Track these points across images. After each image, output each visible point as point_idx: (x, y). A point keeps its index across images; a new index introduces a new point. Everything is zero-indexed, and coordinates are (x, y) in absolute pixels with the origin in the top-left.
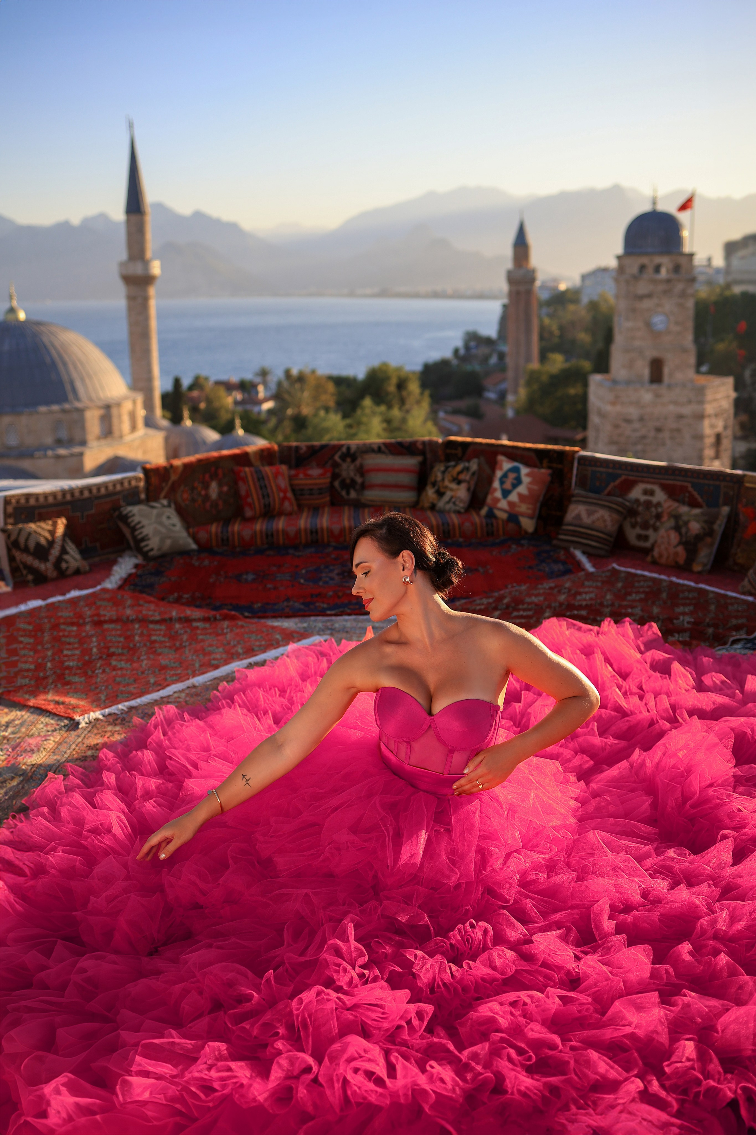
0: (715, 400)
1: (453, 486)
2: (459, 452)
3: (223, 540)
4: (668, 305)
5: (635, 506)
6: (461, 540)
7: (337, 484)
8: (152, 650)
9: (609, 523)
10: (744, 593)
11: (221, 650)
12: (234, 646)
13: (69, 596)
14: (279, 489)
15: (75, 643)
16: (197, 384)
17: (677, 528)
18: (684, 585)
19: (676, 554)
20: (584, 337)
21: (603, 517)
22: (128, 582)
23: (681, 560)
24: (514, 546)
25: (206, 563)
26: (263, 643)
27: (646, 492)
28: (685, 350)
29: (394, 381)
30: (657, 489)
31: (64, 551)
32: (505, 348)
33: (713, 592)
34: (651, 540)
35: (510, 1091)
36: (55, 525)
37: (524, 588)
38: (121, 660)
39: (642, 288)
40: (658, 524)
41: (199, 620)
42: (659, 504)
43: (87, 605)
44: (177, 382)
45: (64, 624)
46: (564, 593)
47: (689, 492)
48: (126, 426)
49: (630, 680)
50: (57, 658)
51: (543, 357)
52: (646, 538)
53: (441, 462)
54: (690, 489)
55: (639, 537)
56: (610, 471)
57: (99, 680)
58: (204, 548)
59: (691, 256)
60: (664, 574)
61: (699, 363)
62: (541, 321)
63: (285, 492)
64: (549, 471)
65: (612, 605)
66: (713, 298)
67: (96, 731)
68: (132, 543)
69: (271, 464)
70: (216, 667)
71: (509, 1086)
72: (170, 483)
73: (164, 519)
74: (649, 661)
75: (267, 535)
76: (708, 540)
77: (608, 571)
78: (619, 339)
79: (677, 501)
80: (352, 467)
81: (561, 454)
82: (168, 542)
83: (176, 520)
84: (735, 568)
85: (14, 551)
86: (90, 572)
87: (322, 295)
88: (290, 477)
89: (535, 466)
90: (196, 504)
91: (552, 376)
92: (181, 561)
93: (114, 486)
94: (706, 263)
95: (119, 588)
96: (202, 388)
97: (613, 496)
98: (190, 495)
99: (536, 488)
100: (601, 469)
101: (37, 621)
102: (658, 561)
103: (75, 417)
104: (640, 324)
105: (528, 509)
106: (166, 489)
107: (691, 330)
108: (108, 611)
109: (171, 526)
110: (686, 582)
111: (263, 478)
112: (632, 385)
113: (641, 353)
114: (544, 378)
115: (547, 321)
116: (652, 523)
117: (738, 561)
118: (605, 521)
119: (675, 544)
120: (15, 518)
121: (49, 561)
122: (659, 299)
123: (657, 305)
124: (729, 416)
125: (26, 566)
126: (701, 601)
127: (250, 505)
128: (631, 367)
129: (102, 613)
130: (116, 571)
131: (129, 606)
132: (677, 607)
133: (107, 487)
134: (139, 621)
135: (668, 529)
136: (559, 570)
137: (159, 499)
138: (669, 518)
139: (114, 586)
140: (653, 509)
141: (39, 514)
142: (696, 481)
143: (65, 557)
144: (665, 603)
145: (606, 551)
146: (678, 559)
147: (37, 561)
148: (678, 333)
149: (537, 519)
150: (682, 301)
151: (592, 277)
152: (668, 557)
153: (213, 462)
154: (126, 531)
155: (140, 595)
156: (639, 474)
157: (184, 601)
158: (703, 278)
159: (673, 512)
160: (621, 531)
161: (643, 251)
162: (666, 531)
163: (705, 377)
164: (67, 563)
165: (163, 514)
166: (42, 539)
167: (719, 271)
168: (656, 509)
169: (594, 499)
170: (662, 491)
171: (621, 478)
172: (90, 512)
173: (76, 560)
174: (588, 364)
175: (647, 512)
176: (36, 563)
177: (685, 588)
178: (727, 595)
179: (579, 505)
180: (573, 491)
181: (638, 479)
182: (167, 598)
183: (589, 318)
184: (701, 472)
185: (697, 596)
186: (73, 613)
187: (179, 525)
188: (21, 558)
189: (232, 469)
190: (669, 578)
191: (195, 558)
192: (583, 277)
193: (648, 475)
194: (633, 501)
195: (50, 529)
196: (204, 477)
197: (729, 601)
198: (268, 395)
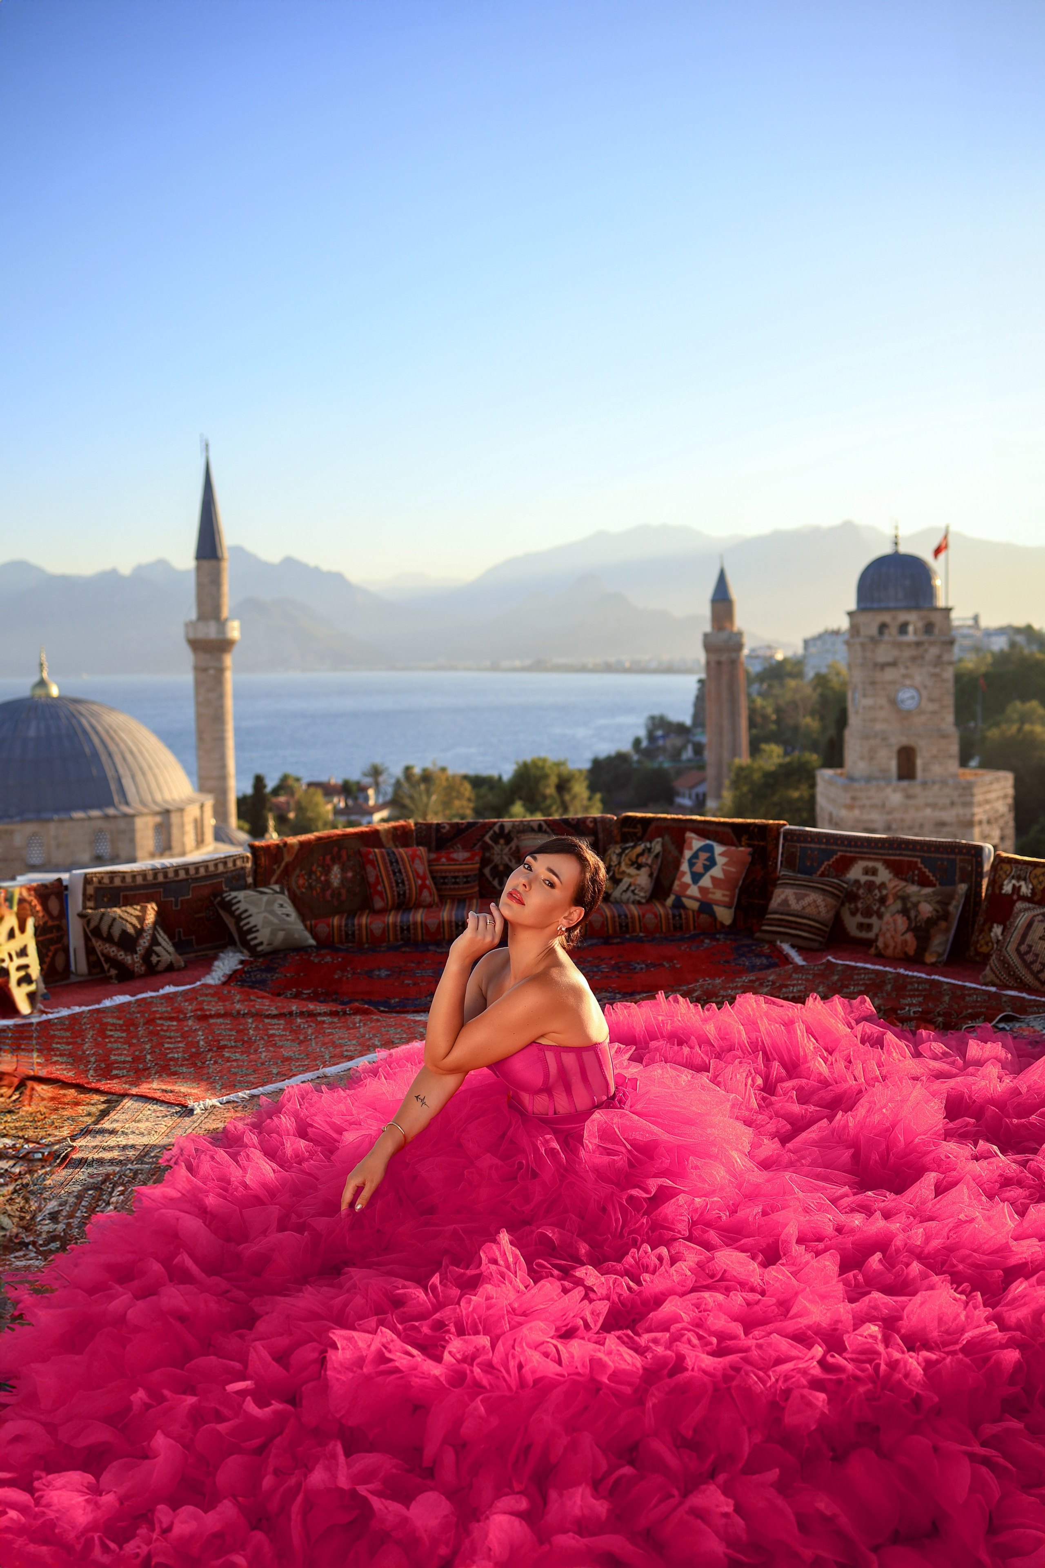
0: (987, 802)
1: (632, 871)
2: (639, 830)
3: (347, 934)
4: (919, 676)
5: (855, 889)
6: (641, 934)
7: (487, 871)
8: (270, 1041)
9: (823, 910)
10: (986, 985)
11: (354, 1042)
12: (370, 1039)
13: (162, 992)
14: (417, 875)
15: (177, 1037)
16: (283, 786)
17: (905, 912)
18: (913, 977)
19: (905, 942)
20: (810, 723)
21: (815, 901)
22: (232, 978)
23: (911, 950)
24: (707, 941)
25: (328, 959)
26: (405, 1036)
27: (866, 871)
28: (944, 736)
29: (553, 780)
30: (879, 866)
31: (154, 942)
32: (704, 739)
33: (948, 983)
34: (875, 930)
35: (690, 1368)
36: (144, 910)
37: (718, 981)
38: (235, 1052)
39: (884, 654)
40: (883, 909)
41: (325, 1014)
42: (883, 885)
43: (186, 1001)
44: (259, 781)
45: (160, 1018)
46: (767, 986)
47: (920, 869)
48: (190, 839)
49: (836, 1054)
50: (157, 1050)
51: (755, 749)
52: (869, 927)
53: (616, 843)
54: (920, 865)
55: (861, 926)
56: (823, 846)
57: (211, 1070)
58: (324, 943)
59: (948, 610)
60: (890, 967)
61: (966, 755)
62: (752, 701)
63: (423, 879)
64: (750, 850)
66: (983, 669)
67: (213, 1117)
68: (236, 937)
69: (405, 845)
70: (351, 1058)
71: (690, 1363)
72: (283, 864)
73: (276, 907)
74: (859, 1036)
75: (402, 929)
76: (943, 924)
77: (822, 964)
78: (855, 721)
79: (906, 880)
80: (506, 850)
81: (764, 828)
82: (281, 935)
83: (290, 909)
84: (978, 959)
85: (93, 940)
86: (186, 967)
87: (454, 668)
88: (429, 861)
89: (733, 844)
90: (314, 892)
91: (767, 775)
92: (297, 958)
93: (216, 865)
94: (970, 622)
95: (224, 984)
96: (291, 792)
97: (828, 876)
98: (307, 880)
99: (733, 870)
100: (812, 845)
101: (128, 1016)
102: (883, 952)
103: (122, 824)
104: (882, 701)
105: (724, 895)
106: (278, 872)
107: (951, 709)
108: (214, 1006)
109: (284, 916)
110: (915, 974)
111: (397, 862)
112: (874, 783)
113: (884, 739)
114: (757, 776)
115: (759, 701)
116: (875, 908)
117: (981, 950)
118: (817, 907)
119: (903, 930)
120: (96, 901)
121: (136, 953)
122: (907, 668)
123: (905, 676)
124: (1006, 823)
125: (108, 959)
126: (933, 992)
127: (380, 894)
128: (872, 759)
129: (206, 1007)
130: (218, 967)
131: (239, 1001)
132: (904, 999)
133: (207, 867)
134: (253, 1015)
135: (895, 914)
136: (761, 964)
137: (269, 884)
138: (895, 901)
139: (217, 982)
140: (876, 892)
141: (125, 897)
142: (926, 855)
143: (156, 949)
144: (889, 994)
145: (821, 942)
146: (907, 949)
147: (122, 953)
148: (934, 713)
149: (736, 908)
150: (937, 670)
151: (819, 643)
152: (895, 947)
153: (337, 840)
154: (230, 922)
155: (251, 991)
156: (858, 850)
157: (305, 996)
158: (967, 642)
159: (900, 893)
160: (838, 919)
161: (883, 605)
162: (892, 916)
163: (973, 771)
164: (158, 956)
165: (274, 901)
166: (129, 926)
167: (989, 633)
168: (880, 891)
169: (805, 881)
170: (886, 869)
171: (836, 855)
172: (186, 898)
173: (170, 953)
174: (815, 756)
175: (869, 896)
176: (121, 955)
177: (915, 979)
178: (965, 986)
179: (786, 888)
180: (779, 873)
181: (857, 856)
182: (283, 994)
183: (815, 697)
184: (933, 844)
185: (927, 988)
186: (170, 1009)
187: (293, 915)
188: (103, 948)
189: (358, 850)
190: (896, 970)
191: (314, 955)
192: (806, 642)
193: (868, 850)
194: (851, 883)
195: (139, 915)
196: (324, 858)
197: (967, 992)
198: (381, 802)
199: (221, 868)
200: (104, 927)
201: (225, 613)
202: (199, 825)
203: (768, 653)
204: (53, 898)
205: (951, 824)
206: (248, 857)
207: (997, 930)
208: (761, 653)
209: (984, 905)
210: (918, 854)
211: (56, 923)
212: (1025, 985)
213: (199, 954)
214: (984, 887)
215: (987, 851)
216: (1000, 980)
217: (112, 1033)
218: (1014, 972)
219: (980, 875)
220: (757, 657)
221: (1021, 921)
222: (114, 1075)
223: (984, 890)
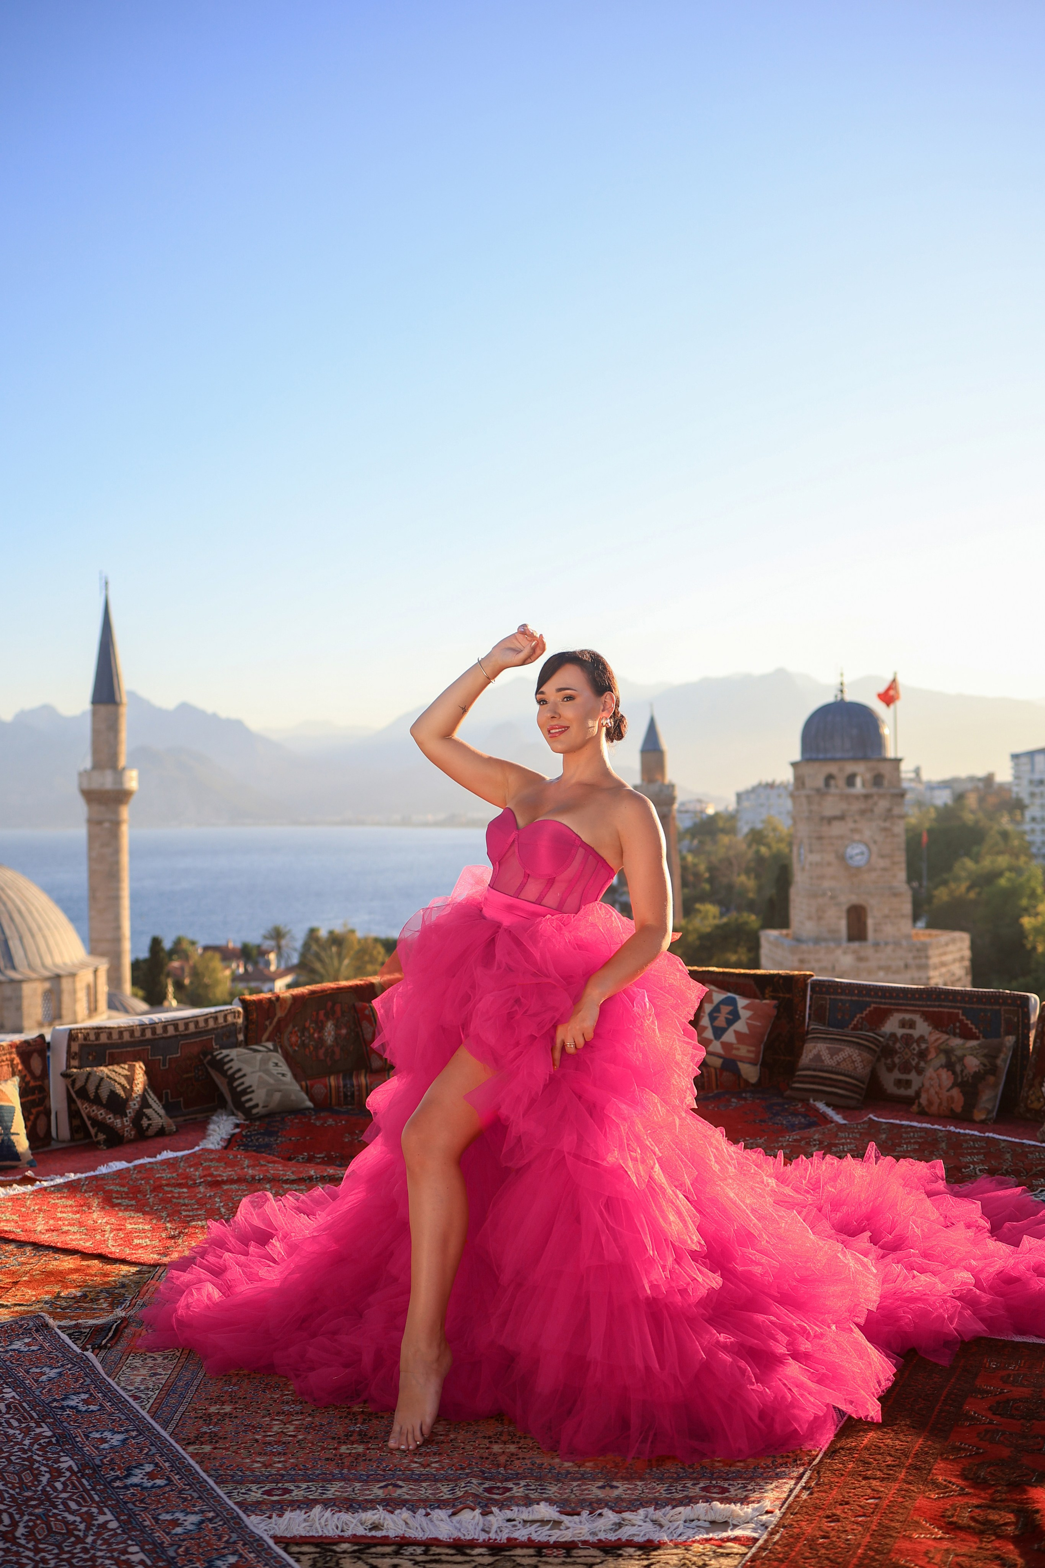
0: (943, 964)
3: (346, 1096)
4: (869, 830)
5: (891, 1043)
9: (859, 1065)
13: (159, 1158)
15: (193, 1204)
16: (178, 949)
17: (949, 1066)
18: (965, 1135)
19: (951, 1099)
20: (745, 881)
21: (850, 1056)
22: (231, 1142)
23: (958, 1107)
24: (734, 1100)
25: (330, 1122)
27: (903, 1024)
28: (896, 895)
30: (917, 1018)
31: (145, 1104)
33: (1004, 1141)
34: (916, 1086)
36: (132, 1069)
37: (760, 1140)
39: (831, 806)
40: (923, 1064)
42: (922, 1038)
43: (190, 1166)
44: (156, 943)
45: (167, 1185)
46: (815, 1145)
47: (961, 1021)
48: (82, 1007)
51: (688, 910)
52: (908, 1083)
54: (961, 1017)
55: (899, 1083)
56: (855, 998)
58: (322, 1105)
59: (898, 761)
60: (938, 1124)
61: (916, 918)
62: (683, 859)
64: (775, 1002)
66: (927, 825)
68: (228, 1098)
72: (276, 1020)
73: (270, 1066)
76: (991, 1079)
77: (864, 1123)
78: (800, 880)
79: (947, 1033)
81: (789, 979)
82: (277, 1096)
83: (284, 1068)
84: (1028, 1115)
85: (79, 1102)
86: (177, 1131)
87: (361, 823)
89: (757, 997)
90: (307, 1050)
91: (703, 937)
92: (296, 1121)
93: (206, 1021)
94: (915, 775)
95: (225, 1148)
96: (185, 956)
97: (861, 1030)
98: (300, 1037)
99: (759, 1024)
100: (843, 997)
101: (131, 1183)
102: (926, 1109)
104: (831, 857)
105: (749, 1051)
106: (270, 1029)
107: (903, 866)
108: (223, 1172)
109: (280, 1076)
110: (967, 1131)
112: (823, 944)
113: (833, 898)
114: (691, 938)
115: (690, 858)
116: (914, 1063)
117: (1032, 1106)
118: (853, 1062)
119: (949, 1086)
120: (81, 1060)
121: (126, 1116)
122: (855, 822)
123: (853, 831)
125: (95, 1122)
126: (993, 1150)
128: (820, 918)
129: (215, 1173)
130: (214, 1131)
131: (248, 1166)
132: (964, 1157)
133: (197, 1023)
134: (269, 1181)
135: (938, 1069)
136: (800, 1123)
137: (261, 1042)
138: (937, 1055)
139: (218, 1147)
140: (915, 1045)
141: (111, 1055)
142: (967, 1006)
143: (147, 1111)
145: (859, 1099)
146: (953, 1106)
147: (111, 1116)
148: (885, 869)
149: (761, 1065)
150: (887, 824)
151: (752, 796)
152: (940, 1104)
153: (330, 994)
154: (221, 1083)
155: (259, 1155)
156: (893, 1001)
157: (319, 1160)
158: (914, 796)
159: (942, 1047)
160: (874, 1077)
161: (829, 755)
162: (936, 1070)
163: (925, 931)
164: (149, 1119)
165: (269, 1060)
166: (118, 1086)
167: (932, 787)
168: (918, 1045)
169: (837, 1035)
170: (924, 1021)
171: (870, 1007)
172: (174, 1056)
173: (160, 1116)
174: (753, 917)
175: (907, 1050)
176: (110, 1118)
177: (968, 1137)
178: (1023, 1143)
179: (817, 1043)
180: (808, 1026)
181: (892, 1007)
182: (294, 1158)
183: (750, 854)
184: (975, 994)
185: (985, 1145)
186: (174, 1175)
187: (289, 1075)
188: (89, 1111)
189: (354, 1005)
190: (946, 1127)
191: (314, 1117)
192: (739, 796)
193: (905, 1002)
194: (887, 1036)
195: (126, 1075)
196: (318, 1014)
197: (1027, 1150)
198: (283, 966)
199: (211, 1024)
200: (91, 1088)
201: (123, 761)
202: (92, 992)
203: (698, 807)
204: (35, 1055)
206: (239, 1012)
208: (691, 807)
209: (1032, 1059)
210: (958, 1005)
211: (38, 1083)
213: (187, 1117)
214: (1032, 1039)
215: (1033, 1000)
217: (119, 1201)
219: (1027, 1027)
220: (687, 812)
222: (137, 1245)
223: (1031, 1043)
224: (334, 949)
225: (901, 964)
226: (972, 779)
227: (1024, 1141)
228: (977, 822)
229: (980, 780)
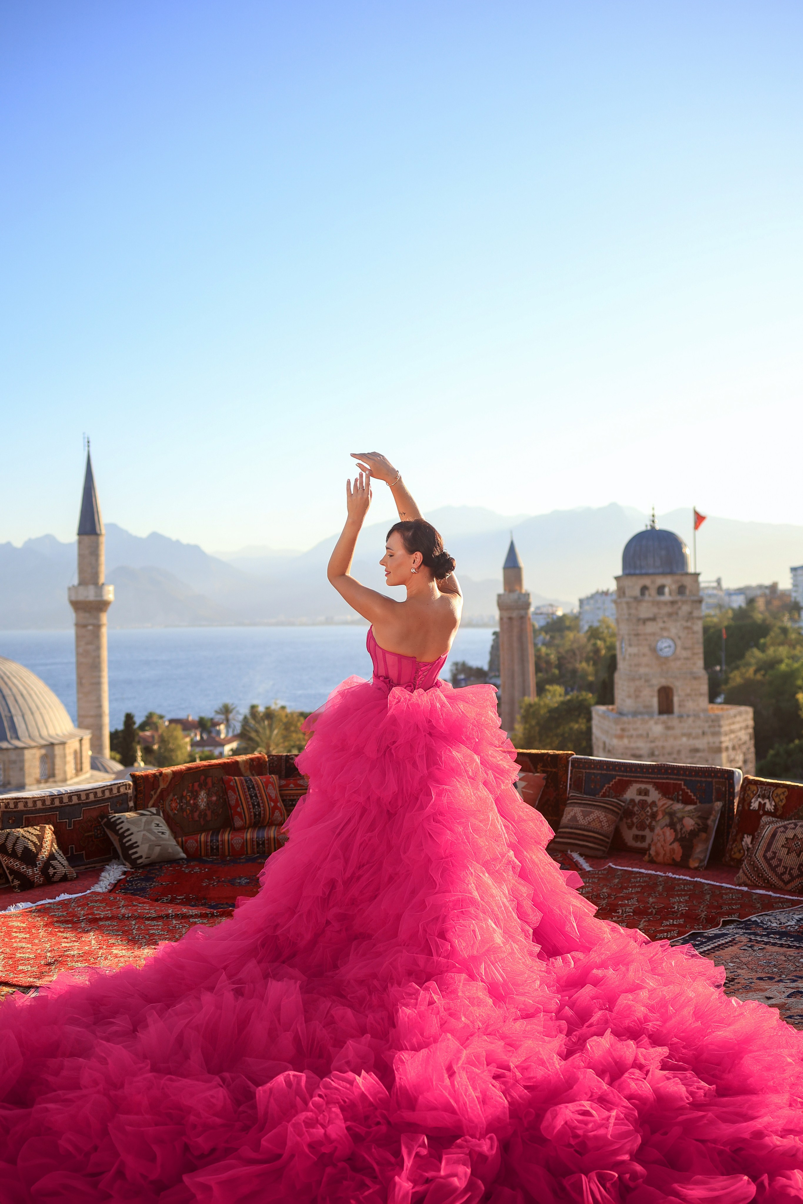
0: (732, 731)
3: (212, 848)
4: (674, 629)
5: (631, 807)
8: (152, 941)
9: (605, 824)
10: (740, 885)
13: (58, 899)
14: (271, 799)
16: (149, 722)
17: (672, 825)
18: (680, 879)
19: (673, 851)
20: (584, 666)
21: (598, 817)
22: (116, 887)
23: (678, 857)
25: (197, 869)
27: (640, 792)
28: (696, 678)
30: (650, 787)
31: (52, 857)
32: (499, 681)
33: (708, 884)
34: (648, 840)
36: (43, 830)
39: (645, 610)
40: (654, 823)
41: (196, 916)
42: (654, 803)
43: (79, 906)
44: (129, 718)
47: (683, 790)
48: (70, 768)
50: (56, 949)
51: (541, 690)
52: (643, 838)
54: (683, 787)
55: (636, 838)
56: (604, 772)
57: (102, 965)
58: (193, 856)
59: (697, 575)
60: (661, 871)
62: (538, 650)
63: (275, 801)
64: (544, 775)
65: (609, 896)
66: (726, 623)
68: (120, 852)
69: (260, 774)
72: (159, 790)
73: (153, 826)
75: (258, 844)
76: (703, 835)
77: (604, 870)
78: (622, 665)
79: (672, 799)
81: (555, 757)
82: (157, 849)
83: (164, 828)
84: (732, 863)
86: (78, 878)
87: (292, 624)
88: (280, 787)
89: (530, 771)
90: (185, 813)
91: (551, 711)
92: (171, 868)
93: (103, 792)
94: (715, 584)
95: (110, 891)
96: (156, 727)
97: (609, 796)
98: (179, 804)
99: (532, 792)
100: (595, 771)
102: (655, 859)
103: (13, 756)
104: (645, 650)
106: (155, 797)
107: (701, 656)
108: (102, 911)
109: (160, 834)
110: (681, 877)
111: (253, 788)
112: (640, 717)
113: (647, 681)
114: (543, 711)
115: (544, 650)
116: (648, 822)
117: (734, 856)
118: (601, 822)
119: (671, 841)
120: (3, 823)
121: (36, 867)
122: (664, 622)
123: (662, 629)
124: (748, 749)
125: (12, 871)
126: (697, 892)
127: (240, 814)
128: (637, 697)
129: (96, 912)
130: (105, 877)
131: (123, 906)
132: (673, 898)
133: (96, 794)
134: (136, 918)
135: (664, 827)
137: (147, 807)
138: (664, 816)
139: (105, 890)
140: (648, 809)
141: (27, 819)
142: (688, 778)
143: (53, 862)
144: (660, 894)
145: (604, 851)
146: (674, 856)
147: (24, 866)
148: (687, 659)
150: (689, 624)
151: (592, 602)
152: (665, 855)
153: (203, 770)
154: (114, 839)
155: (133, 897)
156: (632, 775)
157: (178, 901)
158: (712, 601)
159: (667, 810)
160: (617, 832)
161: (644, 571)
162: (662, 829)
163: (720, 706)
164: (55, 869)
165: (152, 821)
166: (31, 843)
167: (730, 593)
168: (651, 809)
169: (589, 801)
170: (656, 790)
171: (615, 779)
172: (78, 819)
173: (64, 866)
174: (590, 695)
175: (642, 812)
176: (23, 868)
177: (681, 882)
178: (722, 886)
179: (574, 807)
180: (569, 794)
181: (632, 779)
182: (161, 899)
183: (589, 647)
184: (693, 769)
185: (692, 888)
186: (65, 913)
187: (168, 833)
188: (7, 863)
189: (222, 778)
190: (666, 874)
191: (185, 866)
192: (581, 601)
193: (641, 775)
194: (628, 802)
195: (38, 835)
196: (193, 785)
197: (724, 892)
198: (230, 735)
199: (107, 794)
200: (9, 845)
201: (102, 579)
202: (78, 756)
203: (550, 610)
205: (703, 751)
206: (129, 785)
207: (747, 839)
208: (544, 610)
209: (736, 819)
210: (681, 777)
212: (771, 885)
213: (88, 866)
214: (736, 804)
215: (737, 773)
216: (751, 881)
218: (762, 874)
219: (732, 795)
220: (541, 614)
221: (767, 832)
222: (20, 970)
223: (736, 807)
224: (266, 722)
225: (700, 731)
226: (760, 587)
227: (723, 885)
228: (764, 620)
229: (766, 587)
